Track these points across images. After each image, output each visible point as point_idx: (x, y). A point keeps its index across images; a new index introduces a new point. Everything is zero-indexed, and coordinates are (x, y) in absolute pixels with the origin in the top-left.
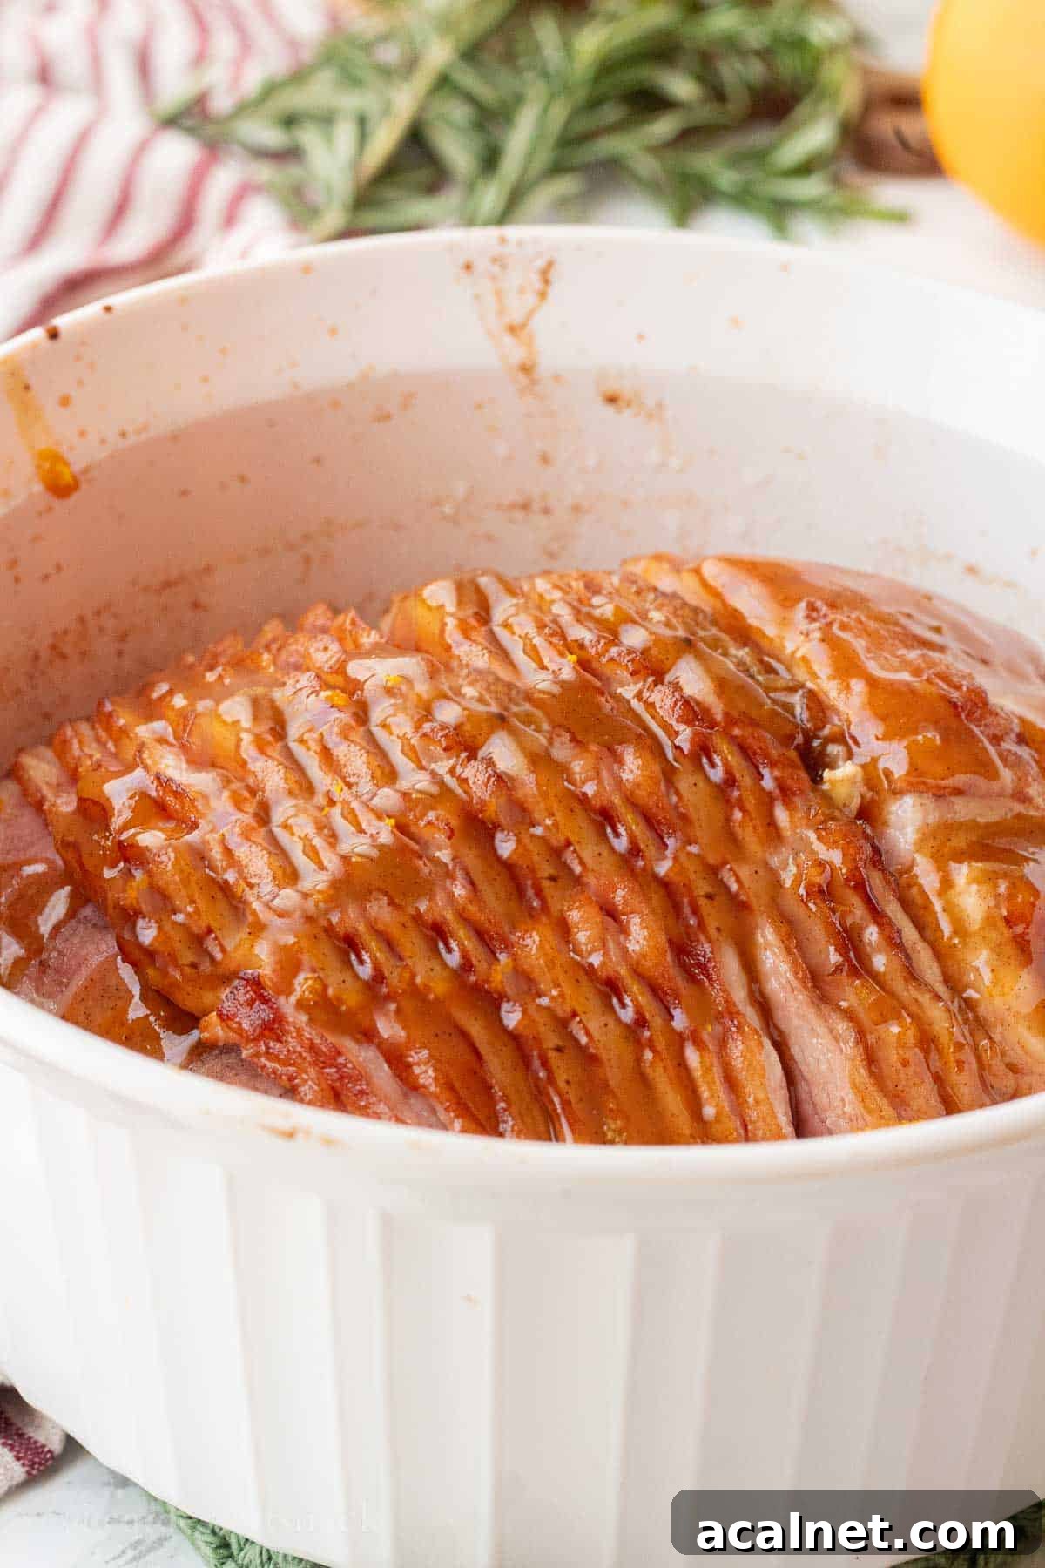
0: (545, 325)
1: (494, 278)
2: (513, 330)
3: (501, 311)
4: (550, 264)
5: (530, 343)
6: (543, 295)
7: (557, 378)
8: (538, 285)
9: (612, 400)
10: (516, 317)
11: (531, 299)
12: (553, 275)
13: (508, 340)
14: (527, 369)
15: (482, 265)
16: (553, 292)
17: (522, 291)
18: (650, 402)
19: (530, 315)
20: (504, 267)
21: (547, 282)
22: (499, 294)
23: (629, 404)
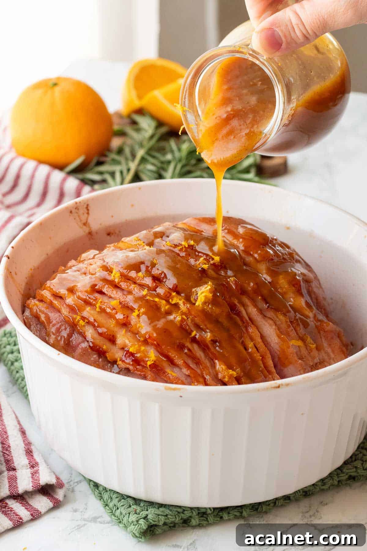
0: (91, 220)
1: (77, 213)
2: (85, 224)
3: (81, 221)
4: (88, 205)
5: (89, 227)
6: (88, 213)
7: (97, 233)
8: (87, 211)
9: (109, 234)
10: (84, 221)
11: (86, 215)
12: (89, 208)
13: (84, 227)
14: (90, 233)
15: (74, 211)
16: (90, 212)
17: (83, 214)
18: (117, 232)
19: (87, 219)
20: (78, 209)
21: (88, 210)
22: (79, 216)
23: (113, 234)
